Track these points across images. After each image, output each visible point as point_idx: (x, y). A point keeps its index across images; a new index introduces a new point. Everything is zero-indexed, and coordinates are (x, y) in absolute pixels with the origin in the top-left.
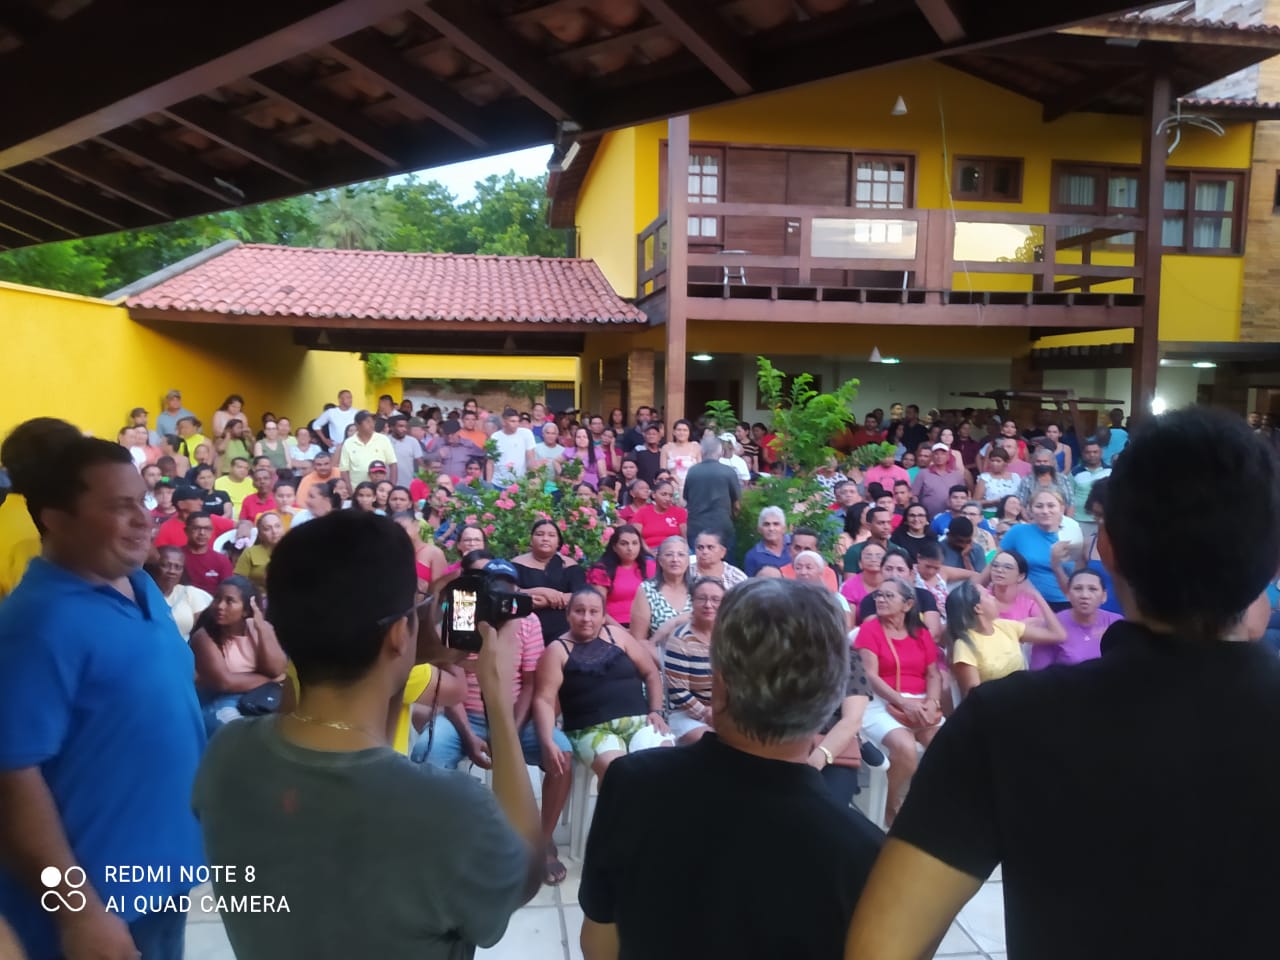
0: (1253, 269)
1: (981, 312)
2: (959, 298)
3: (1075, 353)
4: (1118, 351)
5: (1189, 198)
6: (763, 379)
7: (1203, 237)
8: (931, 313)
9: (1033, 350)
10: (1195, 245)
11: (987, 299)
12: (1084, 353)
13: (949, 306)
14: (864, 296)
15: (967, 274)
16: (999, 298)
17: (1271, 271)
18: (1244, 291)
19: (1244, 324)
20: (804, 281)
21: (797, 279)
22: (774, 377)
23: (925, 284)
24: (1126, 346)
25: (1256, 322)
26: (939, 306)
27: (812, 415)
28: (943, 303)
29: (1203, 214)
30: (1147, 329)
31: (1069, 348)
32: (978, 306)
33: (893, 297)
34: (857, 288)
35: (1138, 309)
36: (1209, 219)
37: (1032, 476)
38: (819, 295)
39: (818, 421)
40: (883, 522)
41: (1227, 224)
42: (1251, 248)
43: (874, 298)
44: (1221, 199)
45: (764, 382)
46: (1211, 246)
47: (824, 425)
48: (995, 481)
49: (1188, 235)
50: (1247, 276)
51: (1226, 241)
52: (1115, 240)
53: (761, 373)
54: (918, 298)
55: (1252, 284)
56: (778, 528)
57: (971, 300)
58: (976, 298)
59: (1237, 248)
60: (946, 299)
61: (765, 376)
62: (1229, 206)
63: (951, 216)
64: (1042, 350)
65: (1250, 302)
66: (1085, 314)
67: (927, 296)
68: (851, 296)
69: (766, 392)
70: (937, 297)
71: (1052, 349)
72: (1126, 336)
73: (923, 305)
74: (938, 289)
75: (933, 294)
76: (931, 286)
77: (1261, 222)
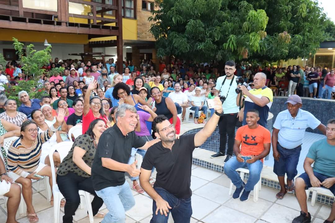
0: (139, 23)
1: (78, 29)
2: (71, 25)
3: (101, 43)
4: (113, 42)
5: (124, 4)
6: (16, 46)
7: (128, 14)
8: (63, 28)
9: (89, 42)
10: (126, 16)
11: (79, 25)
12: (103, 43)
13: (68, 27)
14: (42, 22)
15: (73, 18)
16: (83, 25)
17: (142, 24)
18: (137, 29)
19: (138, 37)
20: (21, 15)
21: (18, 14)
22: (19, 45)
23: (61, 20)
24: (115, 41)
25: (141, 37)
26: (65, 27)
27: (37, 58)
28: (67, 26)
29: (128, 8)
30: (120, 36)
31: (100, 41)
32: (77, 27)
33: (52, 23)
34: (39, 19)
35: (117, 31)
36: (129, 10)
37: (102, 76)
38: (28, 21)
39: (39, 59)
40: (64, 92)
41: (133, 11)
42: (138, 18)
43: (45, 23)
44: (131, 5)
45: (16, 47)
46: (129, 16)
47: (42, 61)
48: (88, 78)
49: (124, 13)
50: (138, 25)
51: (133, 16)
52: (107, 13)
53: (14, 43)
54: (59, 24)
55: (139, 27)
56: (27, 97)
58: (76, 25)
59: (135, 18)
60: (68, 25)
61: (16, 45)
62: (133, 7)
64: (92, 42)
65: (139, 31)
66: (104, 32)
67: (62, 23)
68: (38, 22)
69: (17, 50)
70: (65, 24)
71: (95, 42)
72: (114, 38)
73: (61, 26)
74: (65, 22)
75: (63, 23)
76: (63, 20)
77: (140, 12)
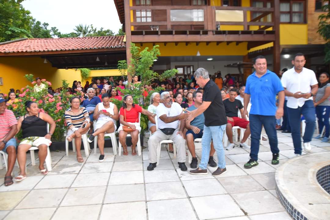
0: (310, 28)
1: (226, 37)
3: (258, 52)
4: (269, 49)
5: (291, 8)
7: (296, 19)
8: (210, 37)
10: (293, 21)
11: (227, 33)
13: (215, 35)
14: (188, 33)
17: (315, 28)
18: (308, 34)
20: (169, 28)
21: (167, 28)
23: (207, 29)
24: (271, 47)
26: (212, 35)
29: (295, 12)
32: (224, 35)
33: (198, 33)
34: (186, 30)
35: (274, 35)
36: (297, 14)
38: (174, 33)
41: (302, 15)
42: (309, 22)
43: (191, 33)
44: (300, 8)
46: (298, 21)
49: (291, 18)
50: (309, 30)
51: (302, 20)
54: (206, 33)
55: (310, 32)
57: (222, 33)
58: (224, 33)
59: (305, 22)
60: (214, 33)
62: (302, 10)
63: (214, 8)
64: (250, 53)
65: (310, 37)
66: (257, 37)
67: (208, 32)
68: (184, 33)
70: (211, 33)
72: (271, 45)
73: (207, 35)
74: (212, 30)
75: (210, 32)
76: (209, 29)
77: (311, 14)
